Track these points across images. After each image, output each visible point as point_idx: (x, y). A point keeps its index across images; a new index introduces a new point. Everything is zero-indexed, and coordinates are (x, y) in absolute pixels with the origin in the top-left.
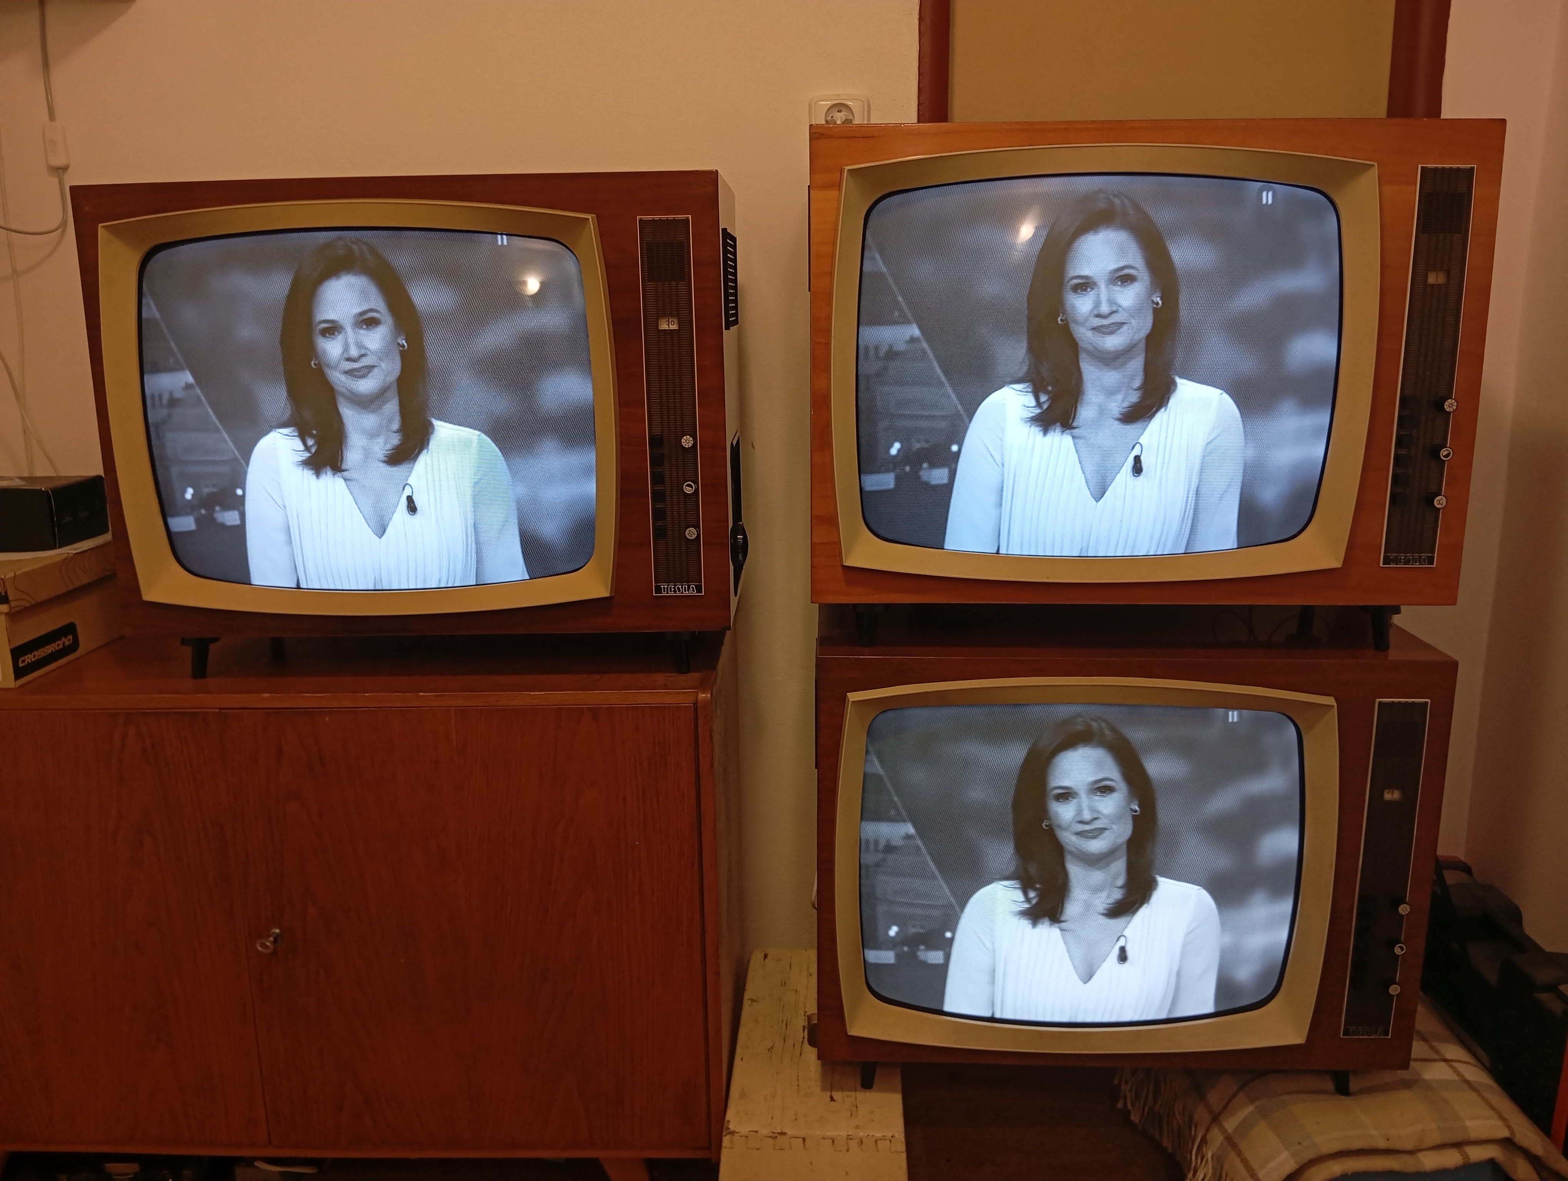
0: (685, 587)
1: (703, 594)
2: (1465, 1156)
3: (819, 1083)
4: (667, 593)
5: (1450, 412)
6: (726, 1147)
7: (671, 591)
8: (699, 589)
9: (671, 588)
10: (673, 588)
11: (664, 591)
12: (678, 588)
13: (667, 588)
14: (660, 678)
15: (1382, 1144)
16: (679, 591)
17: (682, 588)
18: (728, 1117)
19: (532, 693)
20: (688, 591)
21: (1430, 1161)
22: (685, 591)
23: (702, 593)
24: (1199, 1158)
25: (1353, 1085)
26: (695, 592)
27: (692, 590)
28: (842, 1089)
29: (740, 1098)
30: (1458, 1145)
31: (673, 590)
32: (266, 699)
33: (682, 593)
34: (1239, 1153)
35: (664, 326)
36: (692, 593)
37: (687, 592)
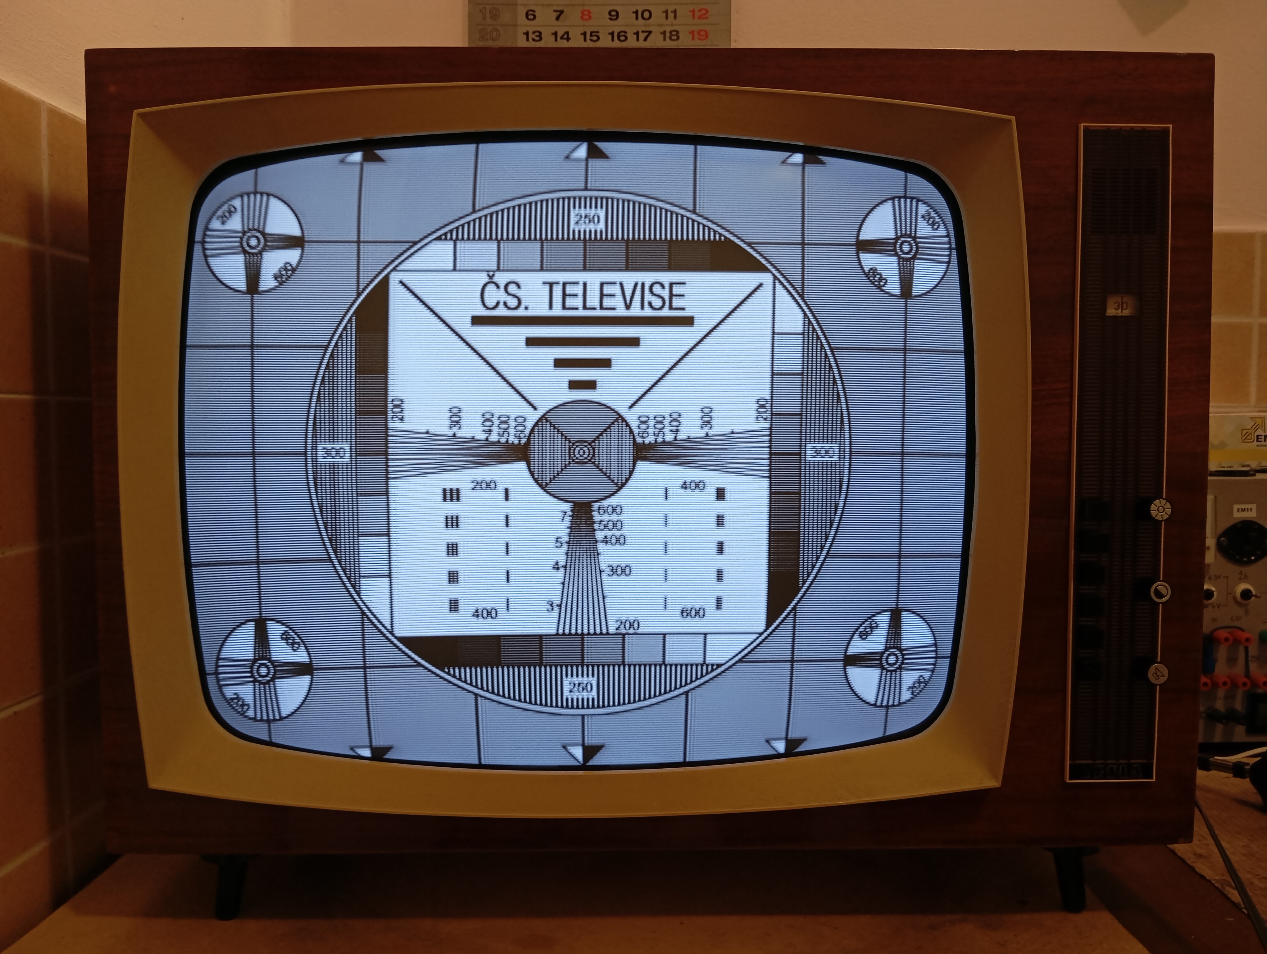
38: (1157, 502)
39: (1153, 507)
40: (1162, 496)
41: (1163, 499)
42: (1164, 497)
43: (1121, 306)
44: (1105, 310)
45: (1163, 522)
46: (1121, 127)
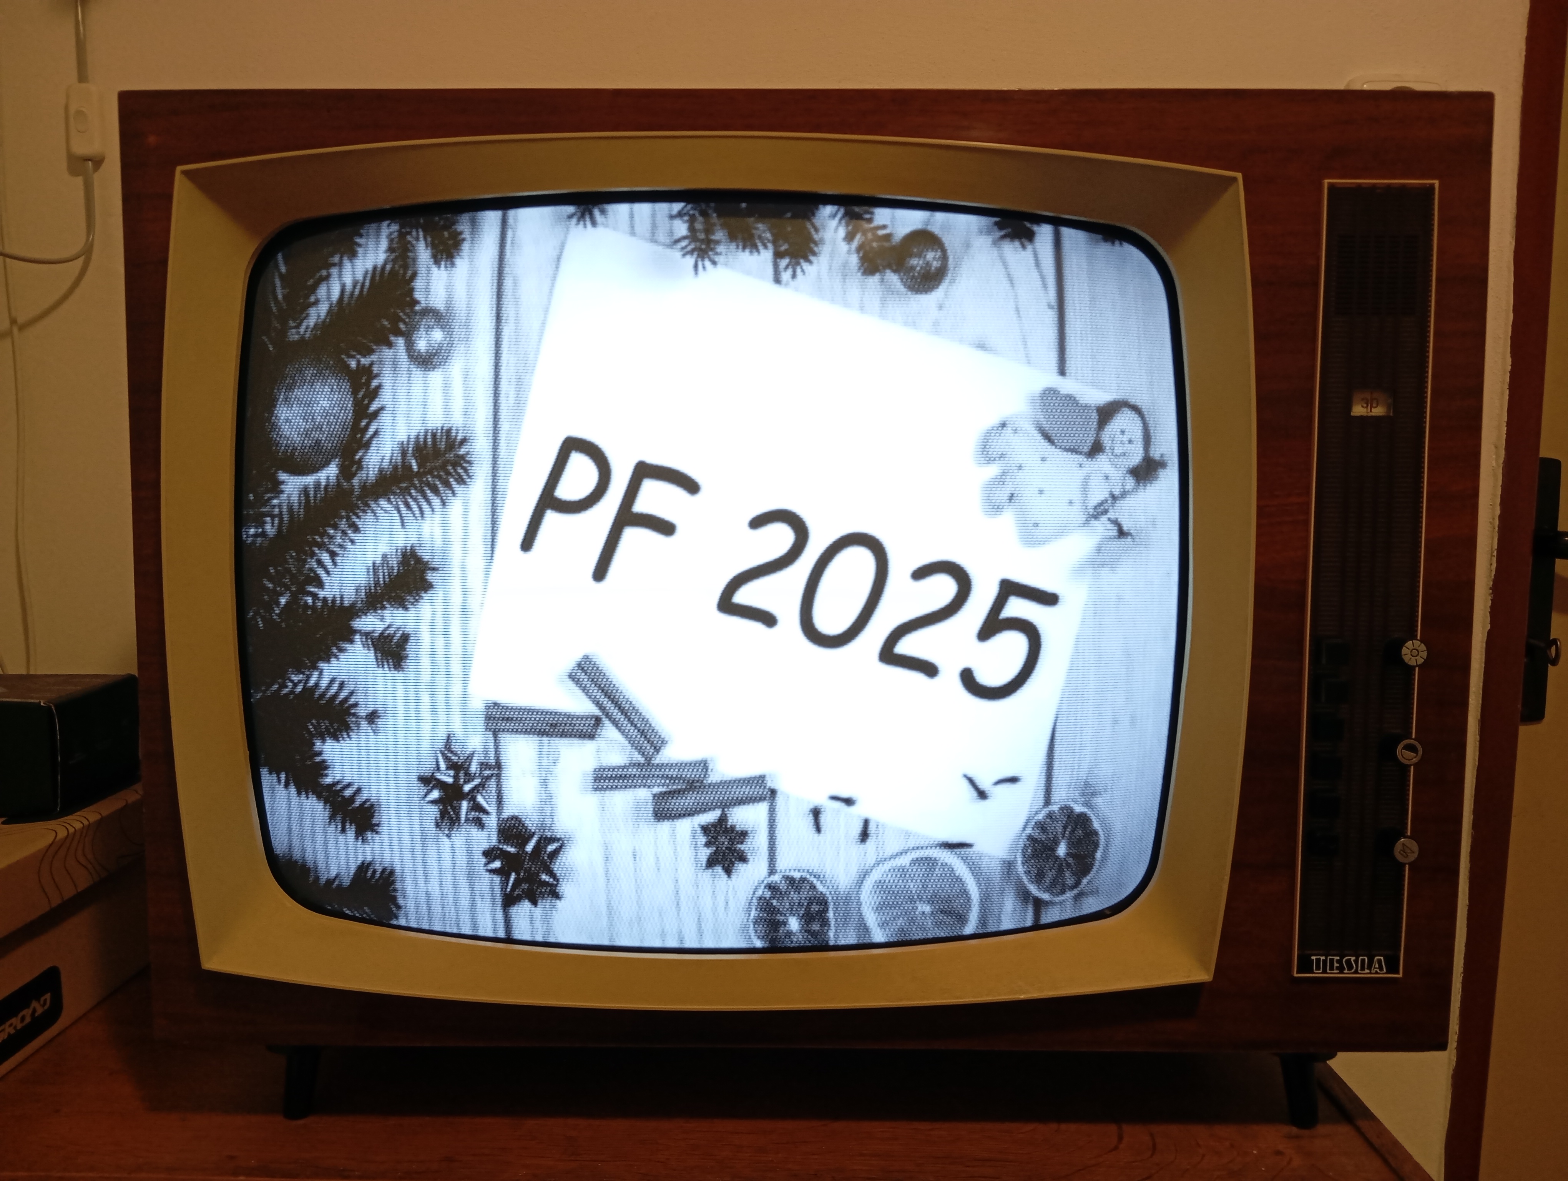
0: (1363, 961)
1: (1401, 975)
4: (1325, 972)
7: (1332, 968)
8: (1392, 967)
9: (1332, 961)
10: (1338, 961)
11: (1318, 968)
12: (1349, 962)
13: (1325, 962)
16: (1350, 967)
17: (1356, 962)
20: (1370, 967)
22: (1363, 969)
23: (1398, 973)
26: (1385, 970)
27: (1377, 966)
31: (1336, 965)
33: (1356, 972)
35: (1360, 408)
36: (1376, 973)
37: (1367, 971)
38: (1409, 644)
39: (1404, 651)
40: (1416, 636)
41: (1418, 640)
42: (1419, 638)
43: (1369, 403)
44: (1349, 409)
45: (1417, 669)
46: (1374, 185)
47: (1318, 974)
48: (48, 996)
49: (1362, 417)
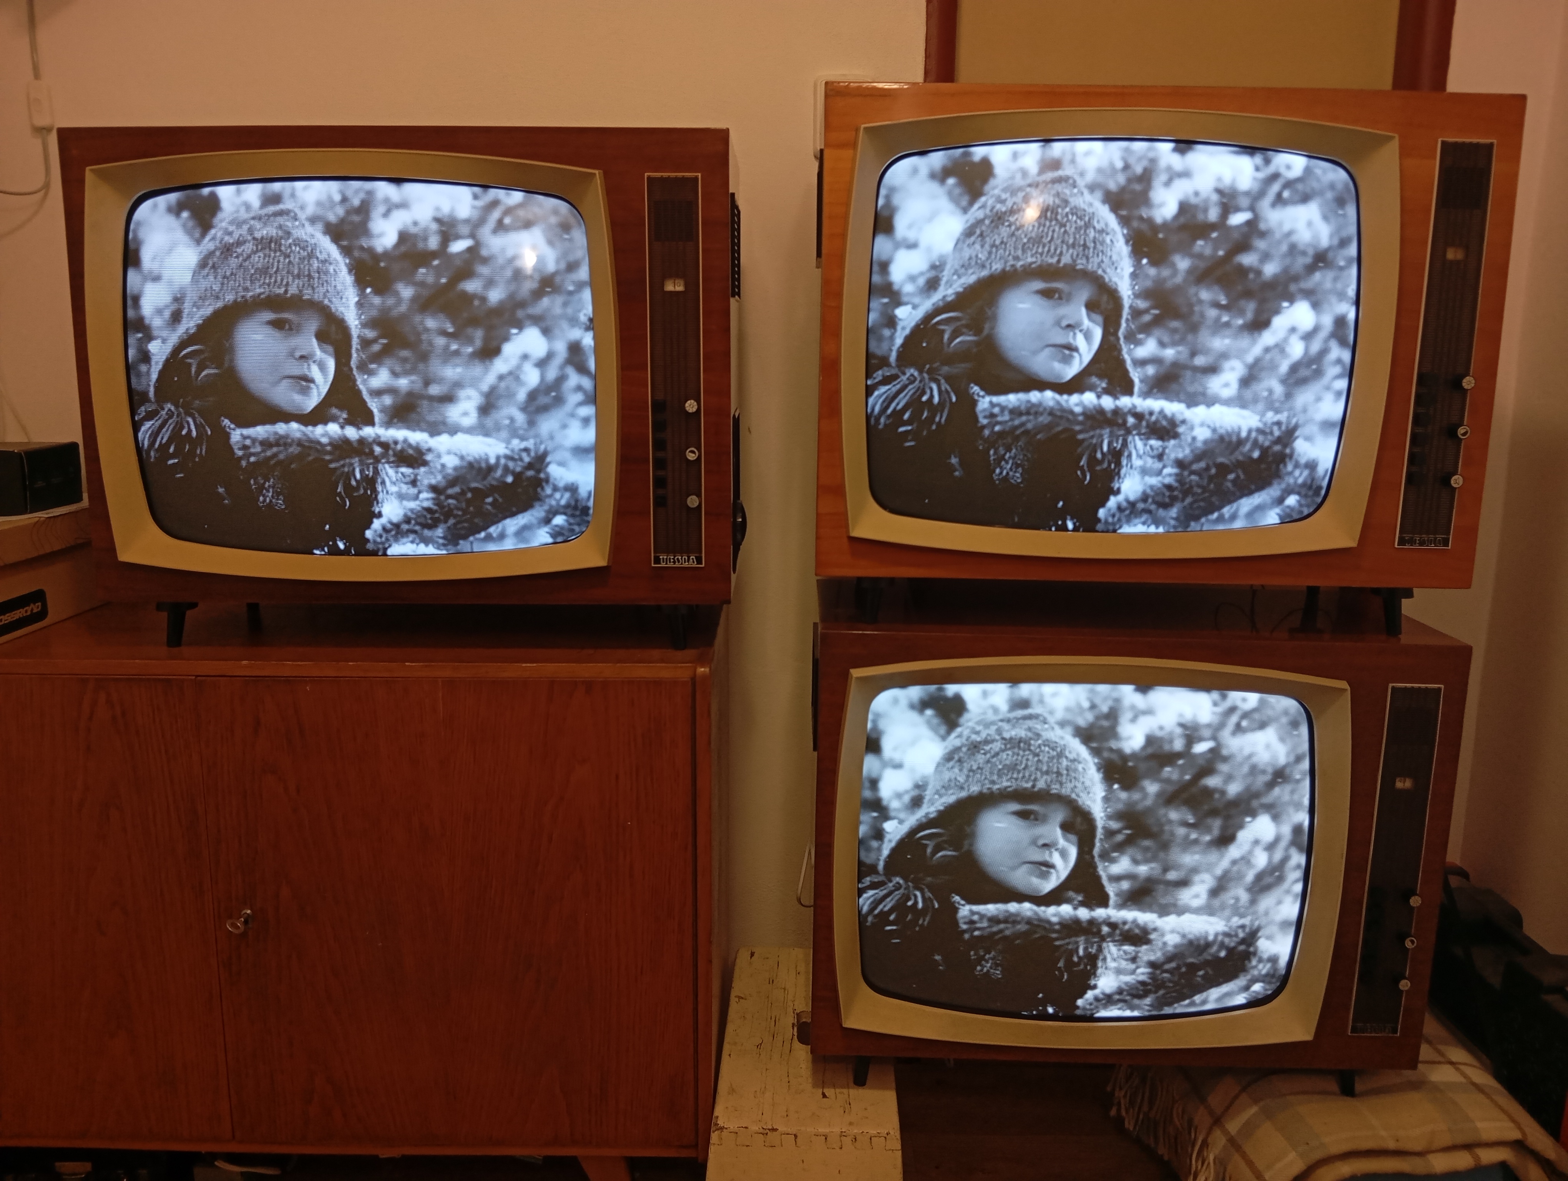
0: (685, 558)
2: (1477, 1158)
3: (810, 1080)
4: (666, 564)
5: (1467, 390)
6: (714, 1144)
7: (670, 562)
9: (670, 558)
11: (663, 562)
12: (678, 559)
13: (666, 559)
14: (656, 653)
15: (1391, 1145)
16: (679, 562)
17: (682, 559)
18: (716, 1113)
19: (524, 665)
20: (688, 562)
21: (1440, 1164)
22: (685, 562)
23: (702, 565)
24: (1200, 1163)
25: (1359, 1087)
26: (696, 564)
27: (691, 561)
28: (834, 1087)
29: (729, 1094)
30: (1468, 1147)
32: (245, 667)
33: (682, 564)
34: (1244, 1156)
35: (670, 287)
36: (692, 564)
47: (663, 565)
48: (40, 604)
49: (671, 292)
